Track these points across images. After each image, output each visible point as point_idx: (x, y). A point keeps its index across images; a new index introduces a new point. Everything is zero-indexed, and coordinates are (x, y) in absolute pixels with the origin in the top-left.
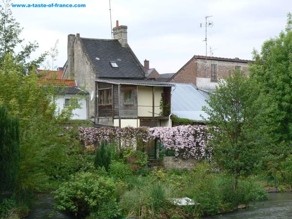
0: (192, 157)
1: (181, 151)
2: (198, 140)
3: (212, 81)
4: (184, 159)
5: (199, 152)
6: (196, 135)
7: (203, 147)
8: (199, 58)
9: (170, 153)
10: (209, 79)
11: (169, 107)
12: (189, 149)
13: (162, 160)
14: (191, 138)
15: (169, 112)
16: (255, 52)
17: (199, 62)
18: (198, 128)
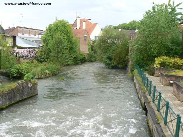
0: (28, 58)
1: (26, 56)
2: (30, 53)
3: (29, 35)
4: (26, 59)
5: (31, 57)
6: (30, 51)
7: (32, 55)
8: (19, 27)
9: (22, 57)
10: (28, 35)
11: (16, 43)
12: (28, 56)
13: (20, 59)
14: (29, 52)
15: (15, 44)
16: (46, 27)
17: (19, 28)
18: (30, 49)
